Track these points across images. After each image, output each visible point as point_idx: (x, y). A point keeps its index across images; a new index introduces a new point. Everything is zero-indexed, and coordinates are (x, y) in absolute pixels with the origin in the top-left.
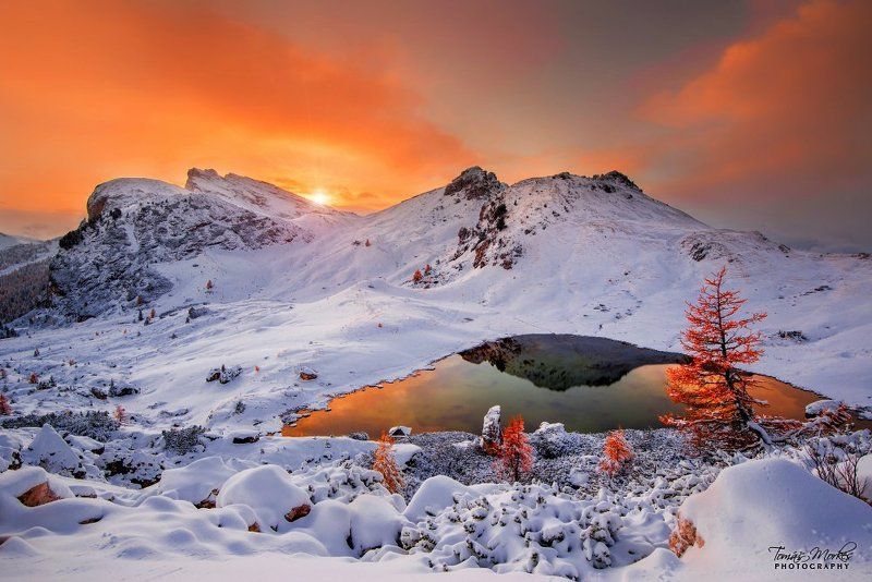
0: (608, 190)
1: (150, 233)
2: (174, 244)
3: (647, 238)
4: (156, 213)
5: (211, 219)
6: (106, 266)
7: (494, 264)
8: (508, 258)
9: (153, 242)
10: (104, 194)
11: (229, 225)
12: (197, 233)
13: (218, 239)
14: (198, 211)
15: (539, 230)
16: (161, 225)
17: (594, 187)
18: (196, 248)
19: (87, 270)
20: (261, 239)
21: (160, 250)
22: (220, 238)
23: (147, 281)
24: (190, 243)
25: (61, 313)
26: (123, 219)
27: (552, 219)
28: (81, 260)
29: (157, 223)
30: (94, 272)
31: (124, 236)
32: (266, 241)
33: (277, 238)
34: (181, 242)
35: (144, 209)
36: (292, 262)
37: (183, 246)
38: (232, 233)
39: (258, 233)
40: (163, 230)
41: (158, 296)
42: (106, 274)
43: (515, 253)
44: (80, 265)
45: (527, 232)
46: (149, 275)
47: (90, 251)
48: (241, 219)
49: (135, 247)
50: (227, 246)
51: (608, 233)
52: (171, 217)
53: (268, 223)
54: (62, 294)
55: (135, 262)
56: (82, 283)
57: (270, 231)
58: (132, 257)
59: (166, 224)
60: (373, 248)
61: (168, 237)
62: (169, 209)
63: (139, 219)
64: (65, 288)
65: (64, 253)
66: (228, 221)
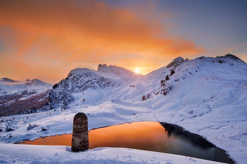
0: (220, 62)
1: (75, 84)
2: (80, 87)
3: (229, 82)
4: (77, 78)
5: (91, 79)
6: (62, 94)
7: (161, 93)
8: (165, 91)
9: (75, 86)
10: (72, 73)
11: (96, 81)
12: (87, 84)
13: (92, 85)
14: (88, 77)
15: (182, 80)
16: (78, 81)
17: (213, 61)
18: (86, 88)
19: (57, 95)
20: (104, 85)
21: (76, 89)
22: (93, 85)
23: (69, 98)
24: (84, 87)
25: (49, 107)
26: (69, 80)
27: (189, 75)
28: (57, 92)
29: (77, 81)
30: (59, 95)
31: (68, 85)
32: (106, 86)
33: (109, 85)
34: (82, 86)
35: (74, 77)
36: (111, 92)
37: (82, 88)
38: (97, 83)
39: (104, 83)
40: (78, 83)
41: (70, 103)
42: (62, 96)
43: (169, 89)
44: (56, 93)
45: (176, 81)
46: (70, 96)
47: (59, 90)
48: (100, 79)
49: (70, 88)
50: (94, 88)
51: (210, 80)
52: (80, 79)
53: (107, 80)
54: (51, 101)
55: (69, 93)
56: (56, 98)
57: (107, 83)
58: (69, 91)
59: (79, 81)
60: (135, 88)
61: (79, 85)
62: (80, 77)
63: (73, 80)
64: (52, 100)
65: (53, 90)
66: (96, 80)
